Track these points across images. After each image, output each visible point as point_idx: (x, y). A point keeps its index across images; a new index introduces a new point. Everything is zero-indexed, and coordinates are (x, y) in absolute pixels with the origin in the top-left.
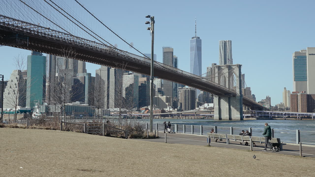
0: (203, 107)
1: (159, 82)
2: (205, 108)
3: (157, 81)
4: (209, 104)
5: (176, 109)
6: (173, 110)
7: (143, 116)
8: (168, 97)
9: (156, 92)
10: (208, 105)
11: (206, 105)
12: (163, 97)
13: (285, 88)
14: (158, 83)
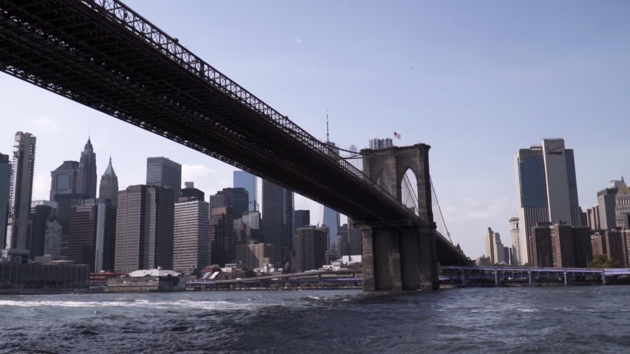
0: (339, 263)
1: (256, 219)
2: (342, 266)
3: (253, 217)
4: (352, 257)
5: (281, 269)
6: (275, 271)
7: (204, 286)
8: (269, 245)
9: (248, 236)
10: (350, 260)
11: (345, 259)
12: (258, 246)
13: (490, 229)
14: (254, 220)
